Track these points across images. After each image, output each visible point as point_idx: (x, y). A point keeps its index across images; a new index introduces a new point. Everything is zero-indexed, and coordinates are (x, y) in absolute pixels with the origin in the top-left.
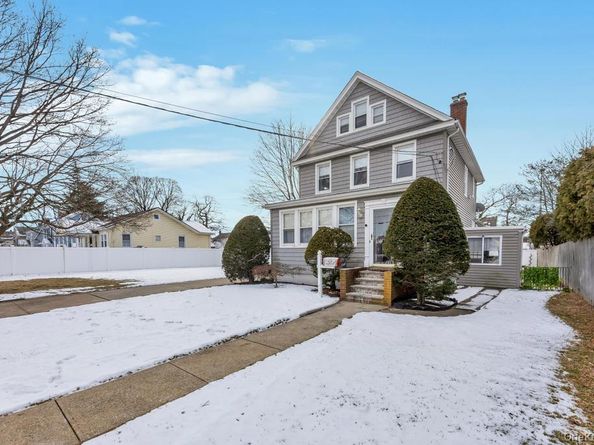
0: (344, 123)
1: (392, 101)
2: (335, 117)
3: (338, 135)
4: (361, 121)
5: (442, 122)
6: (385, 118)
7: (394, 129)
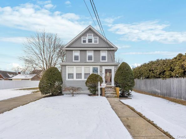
0: (84, 40)
1: (100, 38)
2: (81, 37)
3: (82, 43)
4: (90, 41)
5: (114, 48)
6: (98, 42)
7: (101, 46)
